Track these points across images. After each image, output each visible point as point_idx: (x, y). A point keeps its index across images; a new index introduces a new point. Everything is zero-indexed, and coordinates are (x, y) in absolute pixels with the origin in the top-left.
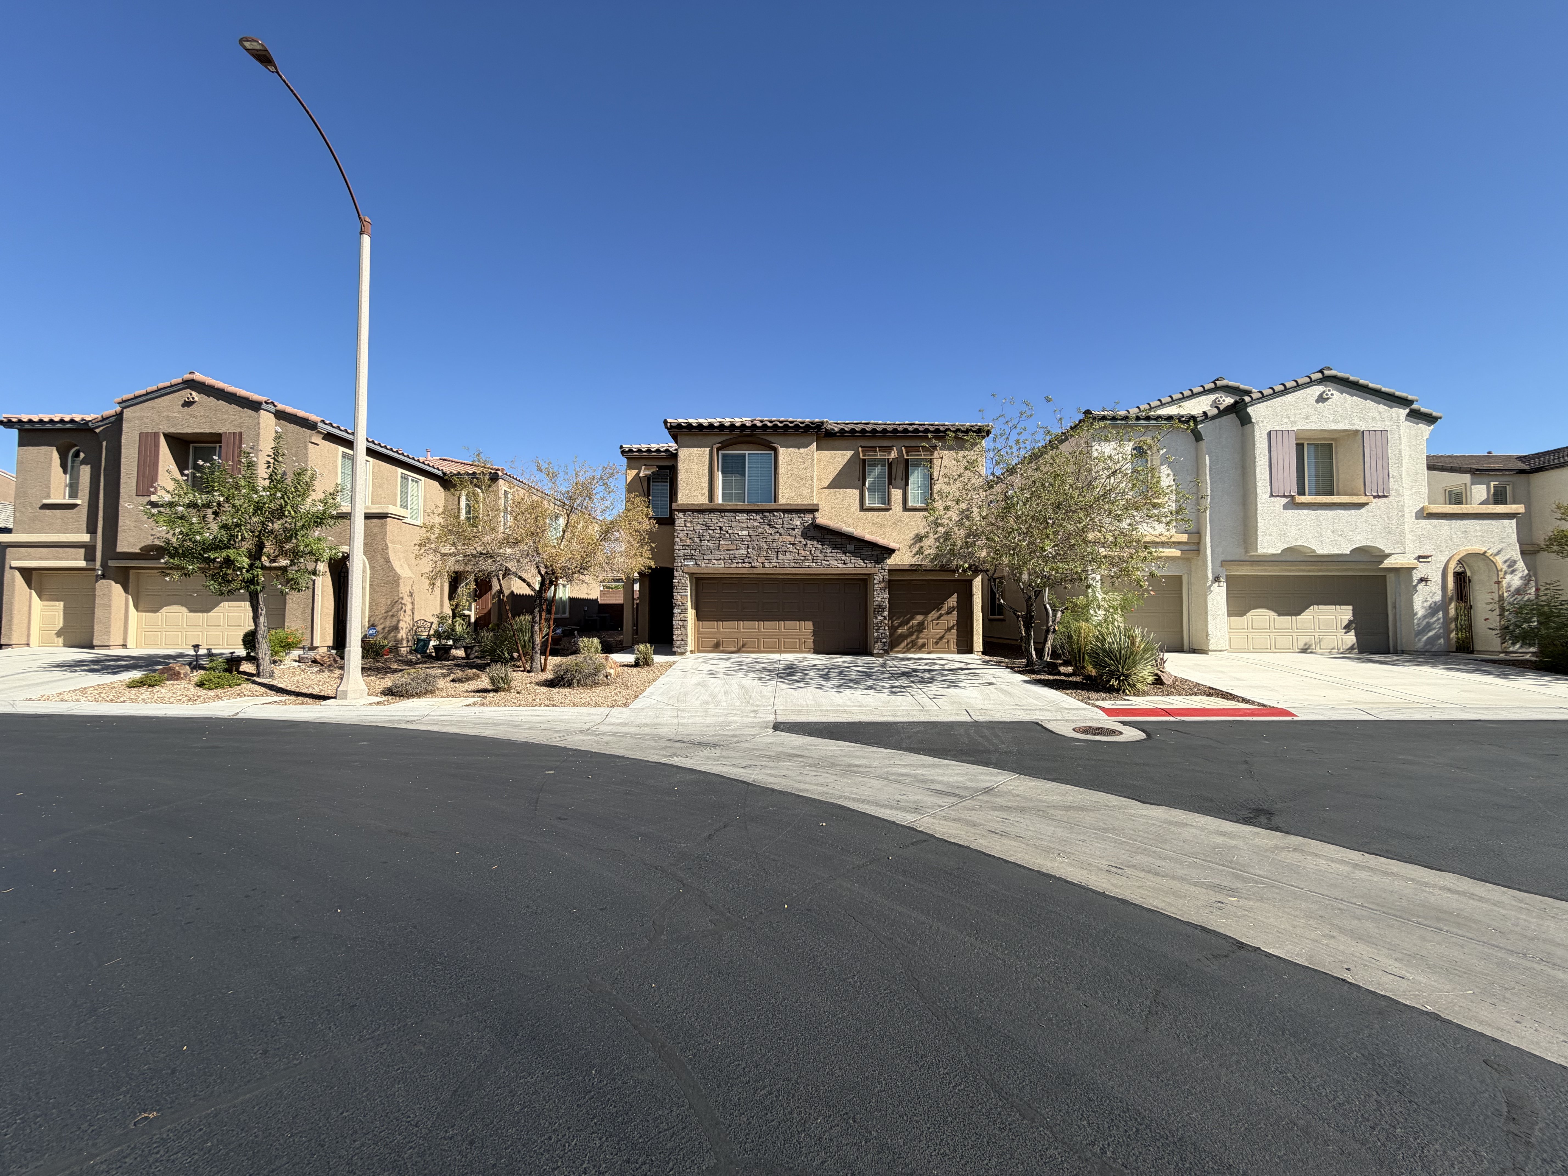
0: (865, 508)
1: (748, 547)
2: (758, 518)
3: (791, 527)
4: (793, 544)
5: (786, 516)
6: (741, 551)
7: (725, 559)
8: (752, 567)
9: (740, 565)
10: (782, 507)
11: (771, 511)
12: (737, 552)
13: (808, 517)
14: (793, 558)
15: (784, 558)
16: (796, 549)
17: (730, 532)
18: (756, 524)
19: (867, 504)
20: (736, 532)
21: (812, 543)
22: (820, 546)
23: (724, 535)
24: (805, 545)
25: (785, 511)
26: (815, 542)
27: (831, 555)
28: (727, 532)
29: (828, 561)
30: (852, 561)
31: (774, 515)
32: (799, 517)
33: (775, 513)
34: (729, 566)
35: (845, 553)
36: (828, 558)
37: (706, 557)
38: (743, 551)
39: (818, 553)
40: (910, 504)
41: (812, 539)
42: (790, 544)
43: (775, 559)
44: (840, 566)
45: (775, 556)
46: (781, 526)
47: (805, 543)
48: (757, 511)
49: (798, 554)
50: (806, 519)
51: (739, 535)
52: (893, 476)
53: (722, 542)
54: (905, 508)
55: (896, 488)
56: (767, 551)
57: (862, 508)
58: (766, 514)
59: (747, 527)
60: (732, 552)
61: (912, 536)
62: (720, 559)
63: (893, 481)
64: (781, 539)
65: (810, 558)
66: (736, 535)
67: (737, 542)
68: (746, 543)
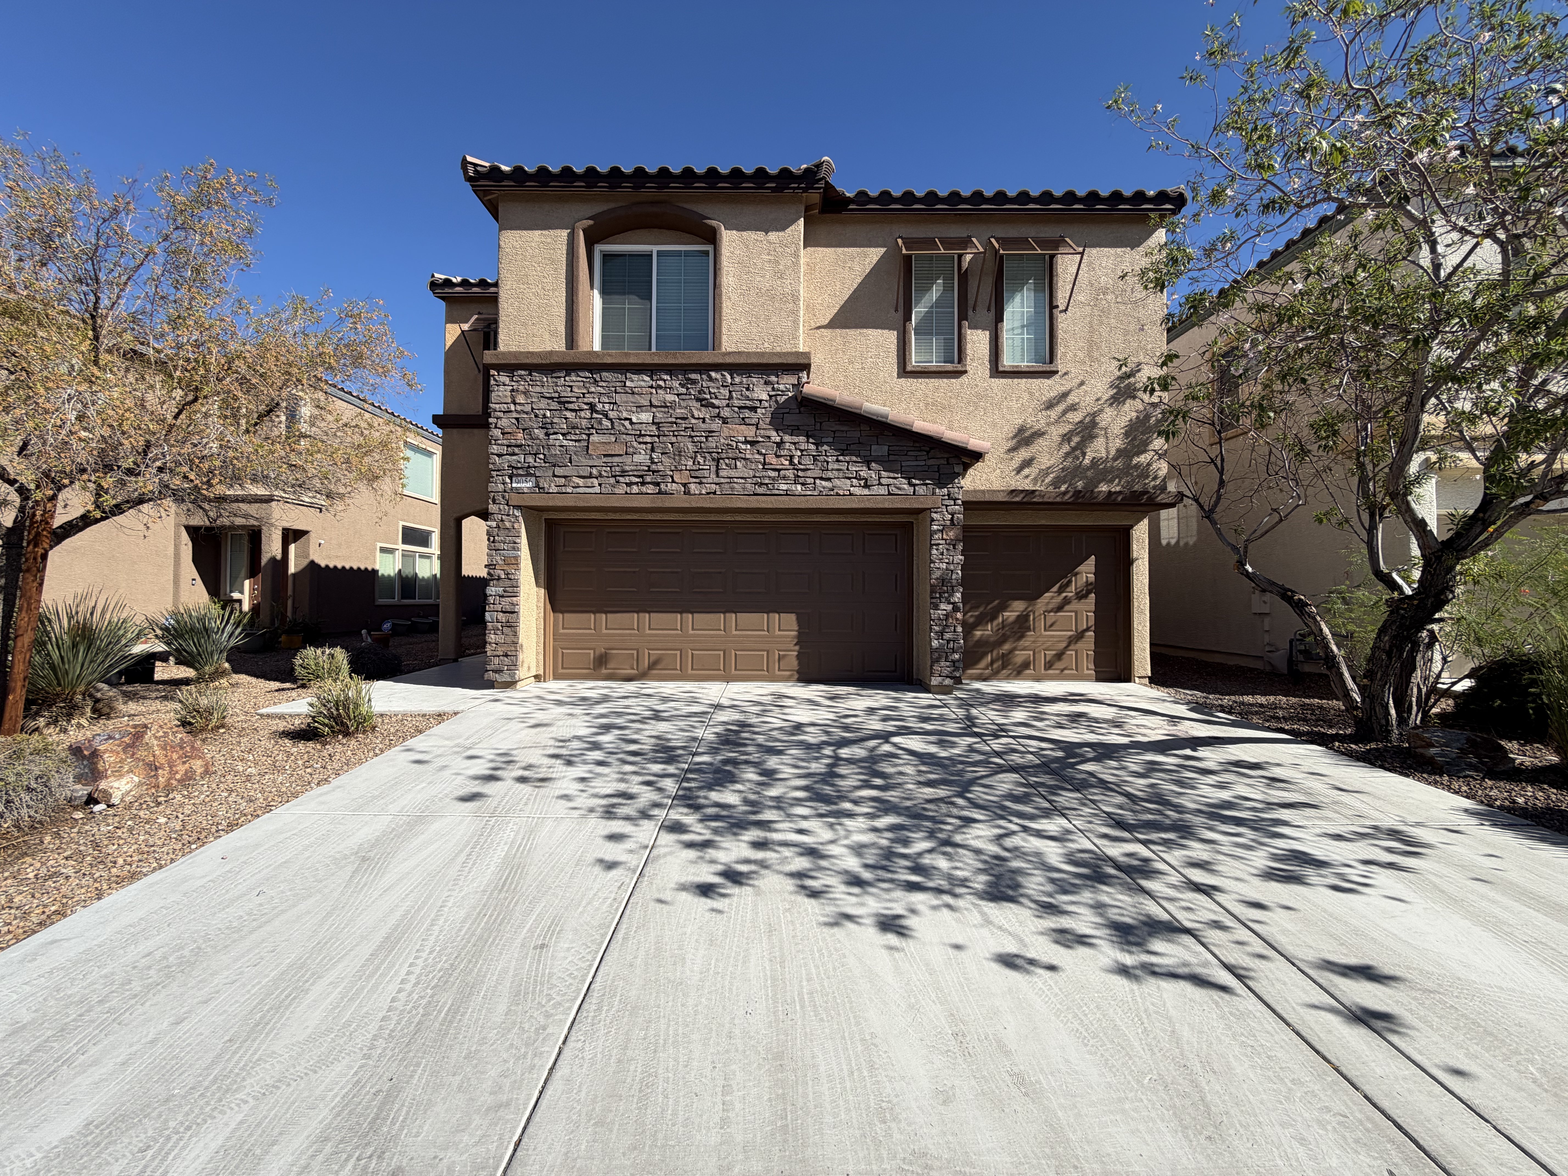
0: (909, 368)
1: (653, 450)
2: (676, 384)
3: (749, 403)
4: (753, 443)
5: (737, 380)
6: (637, 458)
7: (601, 476)
8: (659, 493)
9: (635, 489)
10: (729, 360)
11: (704, 368)
12: (628, 459)
13: (786, 382)
14: (751, 473)
15: (733, 473)
16: (759, 453)
17: (612, 414)
18: (670, 398)
19: (914, 360)
20: (625, 415)
21: (795, 439)
22: (812, 447)
23: (600, 423)
24: (779, 445)
25: (736, 368)
26: (802, 439)
27: (836, 466)
28: (606, 416)
29: (829, 479)
30: (883, 481)
31: (711, 379)
32: (766, 383)
33: (713, 374)
34: (609, 489)
35: (868, 463)
36: (830, 474)
37: (559, 471)
38: (642, 458)
39: (808, 461)
40: (1008, 361)
41: (794, 431)
42: (746, 442)
43: (713, 476)
44: (857, 491)
45: (713, 469)
46: (725, 403)
47: (778, 439)
48: (671, 369)
49: (764, 464)
50: (782, 387)
51: (632, 423)
52: (971, 302)
53: (595, 438)
54: (997, 371)
55: (975, 327)
56: (694, 459)
57: (904, 371)
58: (693, 376)
59: (651, 405)
60: (616, 459)
61: (1009, 430)
62: (591, 476)
63: (970, 313)
64: (726, 432)
65: (790, 474)
66: (627, 423)
67: (628, 438)
68: (648, 439)
